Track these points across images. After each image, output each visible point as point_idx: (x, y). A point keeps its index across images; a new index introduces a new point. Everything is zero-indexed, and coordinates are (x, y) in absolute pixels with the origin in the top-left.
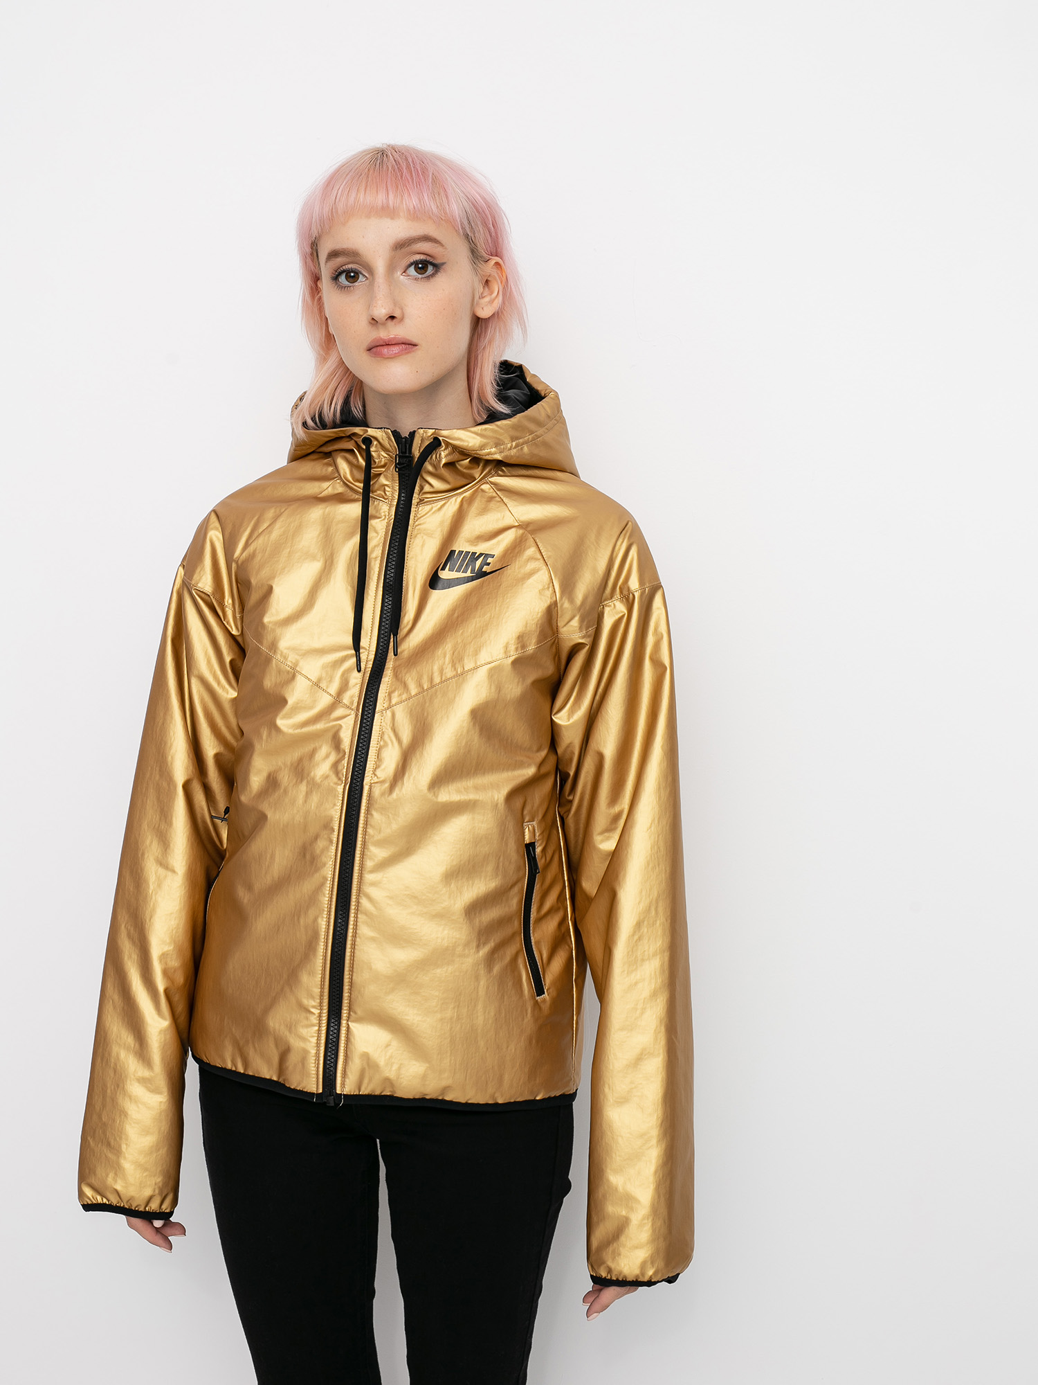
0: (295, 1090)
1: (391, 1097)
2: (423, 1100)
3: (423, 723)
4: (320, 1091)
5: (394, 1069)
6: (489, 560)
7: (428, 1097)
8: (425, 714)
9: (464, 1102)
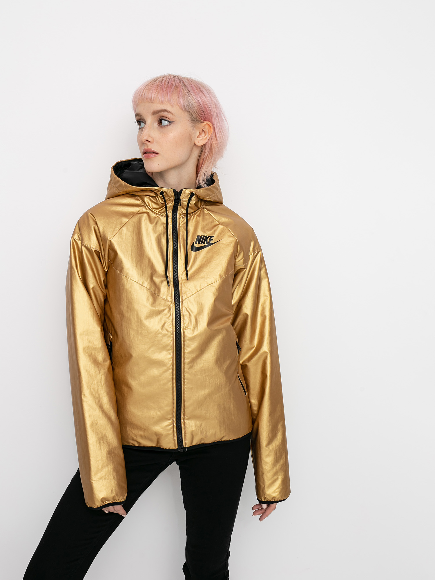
0: (166, 449)
1: (203, 444)
2: (214, 442)
3: (200, 304)
4: (177, 448)
5: (204, 434)
6: (212, 238)
7: (216, 441)
8: (201, 300)
9: (228, 440)
